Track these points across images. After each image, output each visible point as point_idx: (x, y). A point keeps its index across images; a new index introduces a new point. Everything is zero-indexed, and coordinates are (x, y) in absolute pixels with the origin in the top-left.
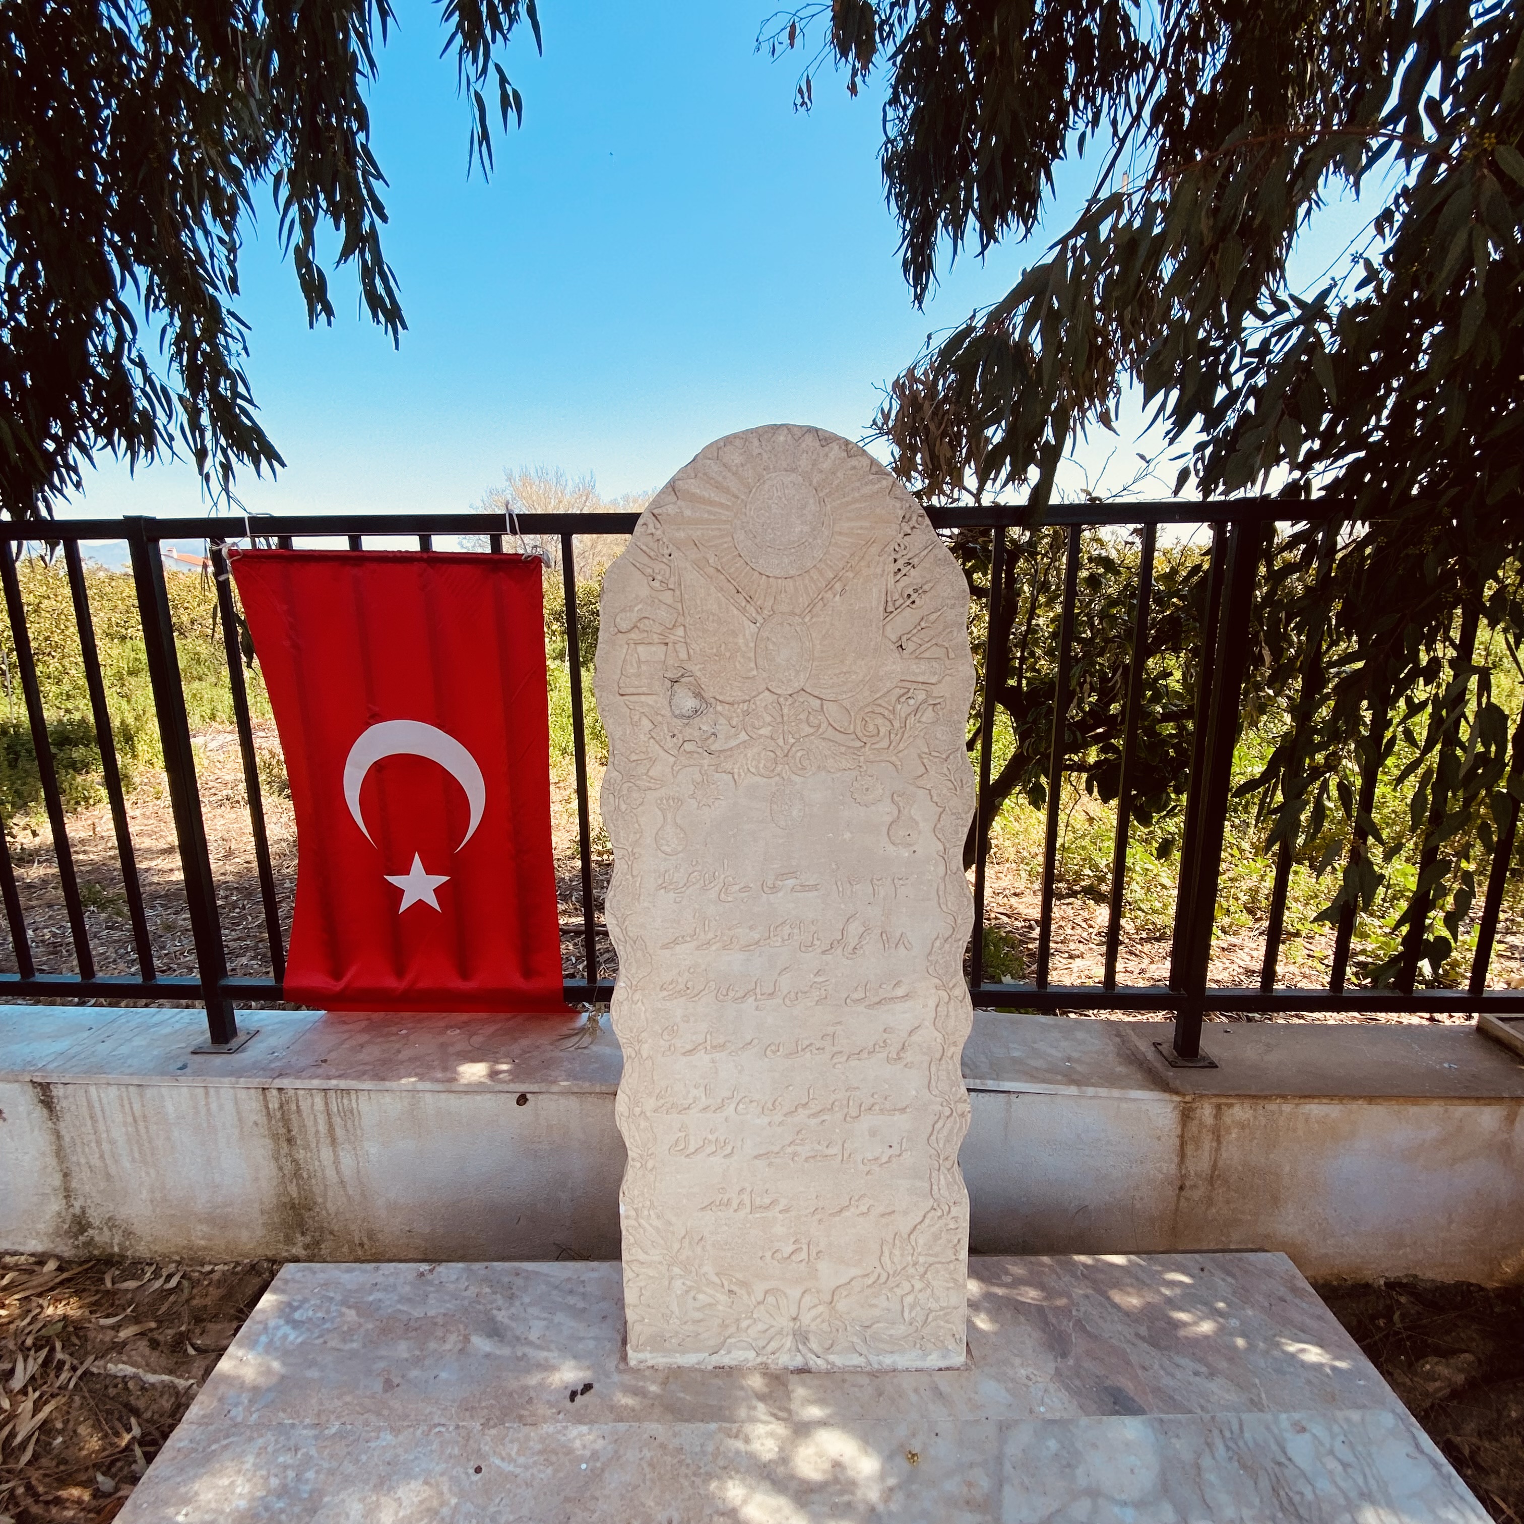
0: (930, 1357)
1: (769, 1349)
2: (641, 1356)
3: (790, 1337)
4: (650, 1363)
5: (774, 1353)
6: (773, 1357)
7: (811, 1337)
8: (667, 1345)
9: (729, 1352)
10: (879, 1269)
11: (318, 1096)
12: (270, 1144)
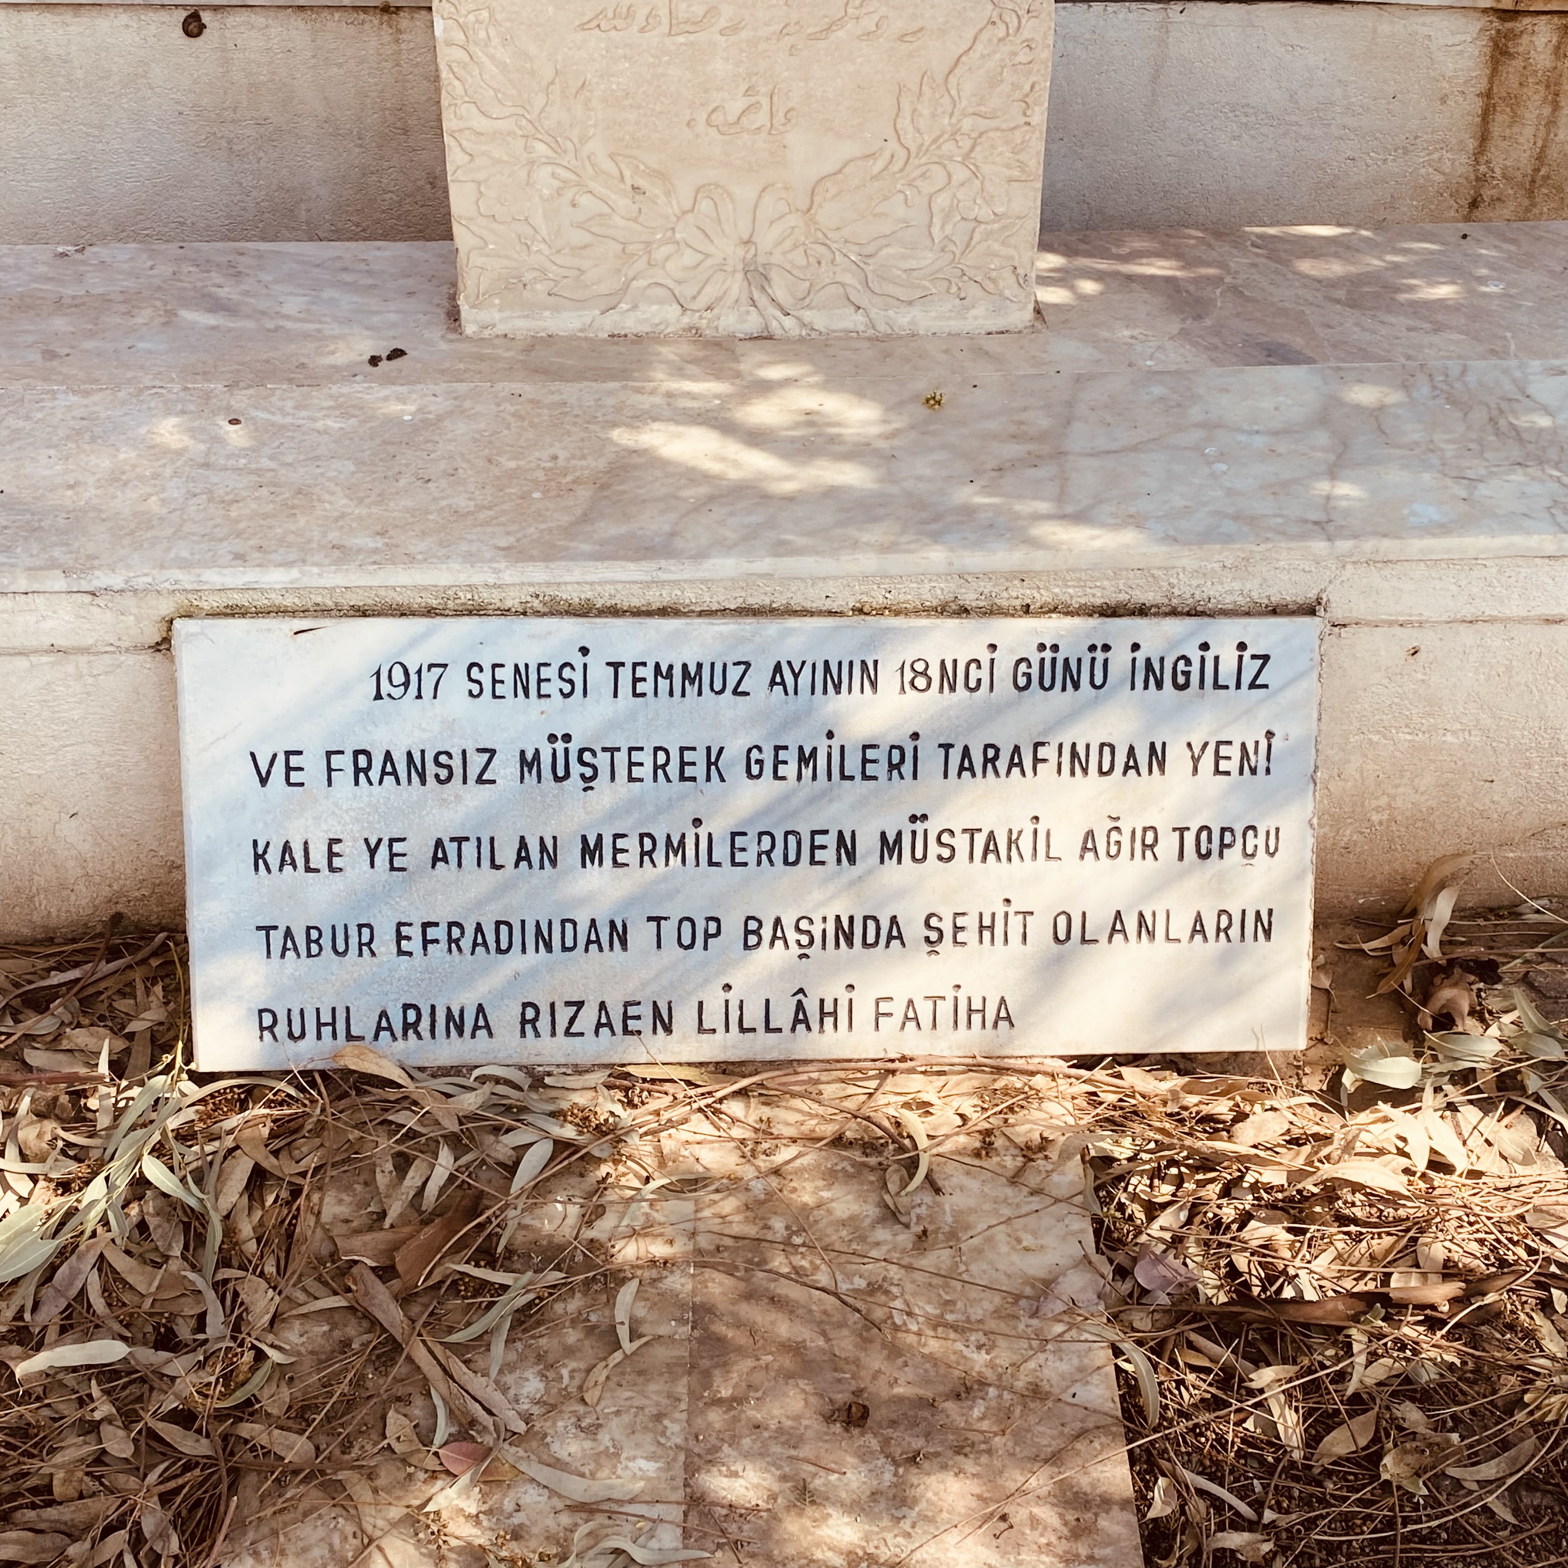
0: (973, 312)
1: (703, 301)
2: (484, 316)
3: (740, 276)
4: (501, 329)
5: (709, 308)
6: (708, 314)
7: (774, 275)
8: (526, 294)
9: (635, 307)
10: (893, 145)
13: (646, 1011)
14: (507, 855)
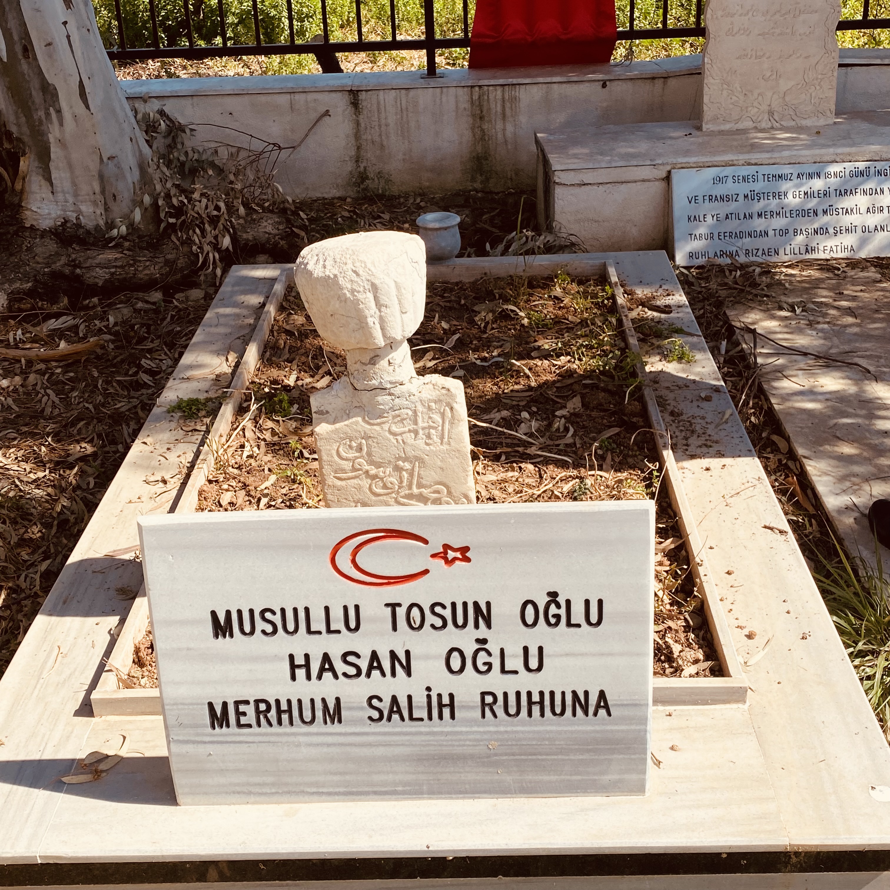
1: (758, 120)
2: (708, 126)
3: (767, 114)
4: (711, 129)
5: (760, 122)
7: (775, 113)
8: (718, 121)
9: (742, 122)
10: (803, 81)
11: (499, 90)
12: (471, 120)
13: (773, 251)
14: (742, 217)
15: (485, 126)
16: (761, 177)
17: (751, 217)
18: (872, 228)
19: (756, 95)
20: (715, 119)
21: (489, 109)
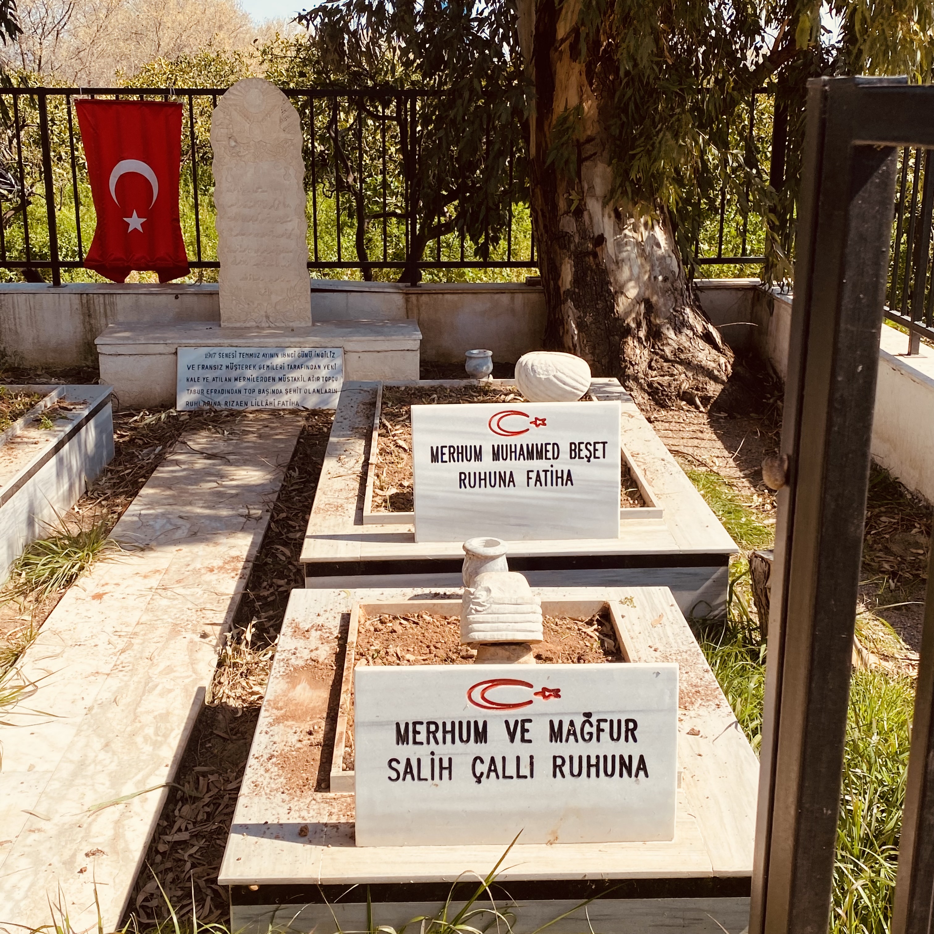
0: (302, 323)
2: (225, 324)
3: (265, 317)
4: (227, 326)
7: (270, 317)
8: (231, 320)
9: (248, 322)
10: (287, 297)
11: (101, 297)
12: (82, 317)
13: (244, 403)
14: (224, 380)
15: (93, 322)
16: (238, 355)
17: (230, 380)
18: (311, 391)
19: (256, 305)
20: (229, 319)
21: (95, 310)
